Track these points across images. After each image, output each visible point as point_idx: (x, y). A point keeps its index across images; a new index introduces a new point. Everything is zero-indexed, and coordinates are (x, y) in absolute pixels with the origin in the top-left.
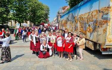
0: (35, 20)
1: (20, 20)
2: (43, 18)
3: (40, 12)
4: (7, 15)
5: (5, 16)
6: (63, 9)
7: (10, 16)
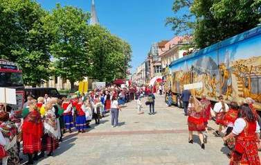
0: (102, 73)
1: (72, 74)
2: (118, 69)
3: (113, 56)
4: (46, 66)
5: (41, 67)
6: (160, 47)
7: (53, 68)
